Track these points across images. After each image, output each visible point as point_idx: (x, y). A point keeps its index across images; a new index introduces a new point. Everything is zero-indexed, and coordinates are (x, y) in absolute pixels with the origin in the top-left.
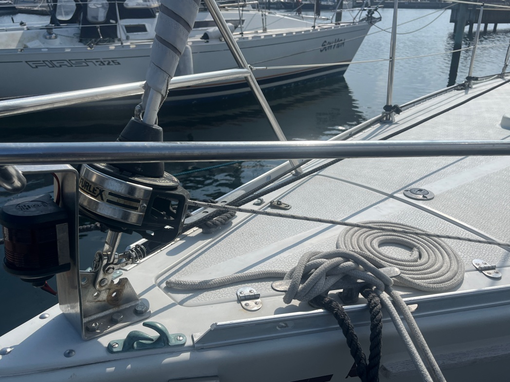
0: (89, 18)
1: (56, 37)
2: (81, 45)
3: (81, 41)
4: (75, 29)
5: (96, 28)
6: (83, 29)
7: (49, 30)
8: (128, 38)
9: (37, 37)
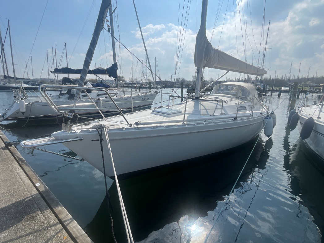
0: (72, 93)
1: (61, 99)
2: (69, 100)
3: (69, 99)
4: (67, 96)
5: (73, 96)
6: (69, 96)
7: (59, 96)
8: (83, 98)
9: (55, 98)
